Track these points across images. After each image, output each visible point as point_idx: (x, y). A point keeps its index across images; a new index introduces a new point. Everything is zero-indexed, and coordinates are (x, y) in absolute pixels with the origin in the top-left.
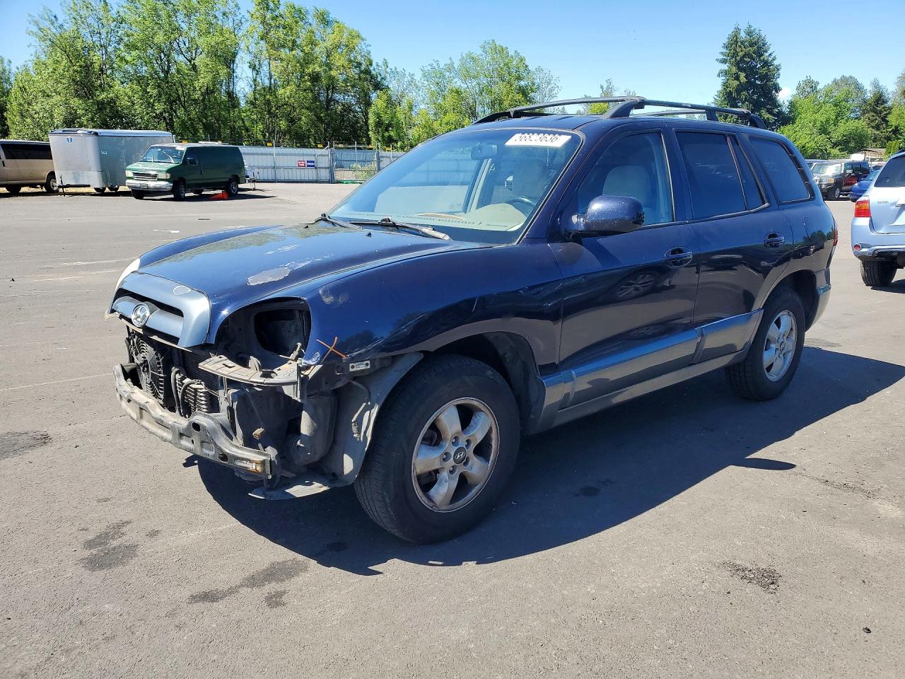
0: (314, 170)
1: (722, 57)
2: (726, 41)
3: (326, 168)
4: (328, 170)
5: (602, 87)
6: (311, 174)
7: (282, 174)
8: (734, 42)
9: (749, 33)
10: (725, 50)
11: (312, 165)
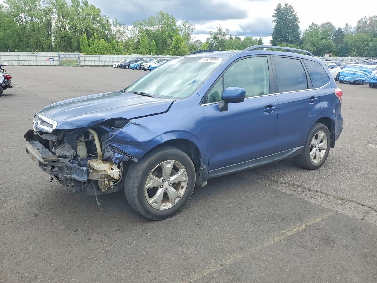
0: (53, 62)
1: (274, 15)
2: (275, 8)
3: (57, 61)
4: (58, 62)
5: (217, 28)
6: (51, 63)
7: (40, 63)
8: (279, 9)
9: (286, 5)
10: (275, 12)
11: (51, 60)
